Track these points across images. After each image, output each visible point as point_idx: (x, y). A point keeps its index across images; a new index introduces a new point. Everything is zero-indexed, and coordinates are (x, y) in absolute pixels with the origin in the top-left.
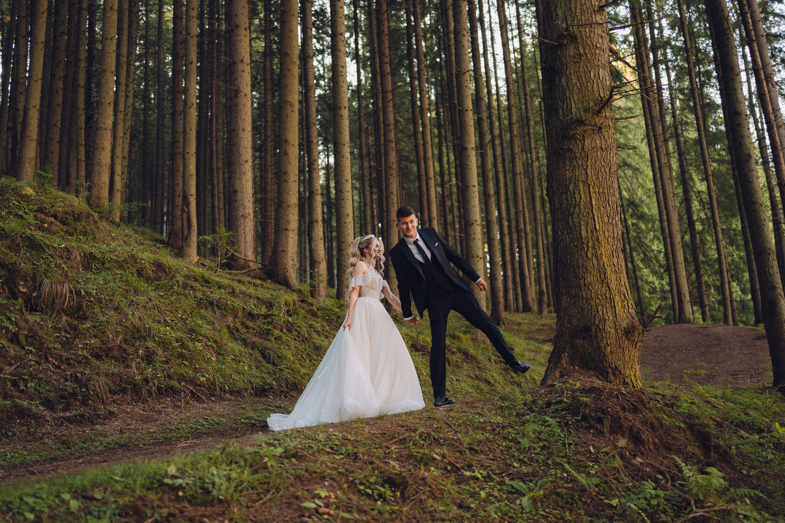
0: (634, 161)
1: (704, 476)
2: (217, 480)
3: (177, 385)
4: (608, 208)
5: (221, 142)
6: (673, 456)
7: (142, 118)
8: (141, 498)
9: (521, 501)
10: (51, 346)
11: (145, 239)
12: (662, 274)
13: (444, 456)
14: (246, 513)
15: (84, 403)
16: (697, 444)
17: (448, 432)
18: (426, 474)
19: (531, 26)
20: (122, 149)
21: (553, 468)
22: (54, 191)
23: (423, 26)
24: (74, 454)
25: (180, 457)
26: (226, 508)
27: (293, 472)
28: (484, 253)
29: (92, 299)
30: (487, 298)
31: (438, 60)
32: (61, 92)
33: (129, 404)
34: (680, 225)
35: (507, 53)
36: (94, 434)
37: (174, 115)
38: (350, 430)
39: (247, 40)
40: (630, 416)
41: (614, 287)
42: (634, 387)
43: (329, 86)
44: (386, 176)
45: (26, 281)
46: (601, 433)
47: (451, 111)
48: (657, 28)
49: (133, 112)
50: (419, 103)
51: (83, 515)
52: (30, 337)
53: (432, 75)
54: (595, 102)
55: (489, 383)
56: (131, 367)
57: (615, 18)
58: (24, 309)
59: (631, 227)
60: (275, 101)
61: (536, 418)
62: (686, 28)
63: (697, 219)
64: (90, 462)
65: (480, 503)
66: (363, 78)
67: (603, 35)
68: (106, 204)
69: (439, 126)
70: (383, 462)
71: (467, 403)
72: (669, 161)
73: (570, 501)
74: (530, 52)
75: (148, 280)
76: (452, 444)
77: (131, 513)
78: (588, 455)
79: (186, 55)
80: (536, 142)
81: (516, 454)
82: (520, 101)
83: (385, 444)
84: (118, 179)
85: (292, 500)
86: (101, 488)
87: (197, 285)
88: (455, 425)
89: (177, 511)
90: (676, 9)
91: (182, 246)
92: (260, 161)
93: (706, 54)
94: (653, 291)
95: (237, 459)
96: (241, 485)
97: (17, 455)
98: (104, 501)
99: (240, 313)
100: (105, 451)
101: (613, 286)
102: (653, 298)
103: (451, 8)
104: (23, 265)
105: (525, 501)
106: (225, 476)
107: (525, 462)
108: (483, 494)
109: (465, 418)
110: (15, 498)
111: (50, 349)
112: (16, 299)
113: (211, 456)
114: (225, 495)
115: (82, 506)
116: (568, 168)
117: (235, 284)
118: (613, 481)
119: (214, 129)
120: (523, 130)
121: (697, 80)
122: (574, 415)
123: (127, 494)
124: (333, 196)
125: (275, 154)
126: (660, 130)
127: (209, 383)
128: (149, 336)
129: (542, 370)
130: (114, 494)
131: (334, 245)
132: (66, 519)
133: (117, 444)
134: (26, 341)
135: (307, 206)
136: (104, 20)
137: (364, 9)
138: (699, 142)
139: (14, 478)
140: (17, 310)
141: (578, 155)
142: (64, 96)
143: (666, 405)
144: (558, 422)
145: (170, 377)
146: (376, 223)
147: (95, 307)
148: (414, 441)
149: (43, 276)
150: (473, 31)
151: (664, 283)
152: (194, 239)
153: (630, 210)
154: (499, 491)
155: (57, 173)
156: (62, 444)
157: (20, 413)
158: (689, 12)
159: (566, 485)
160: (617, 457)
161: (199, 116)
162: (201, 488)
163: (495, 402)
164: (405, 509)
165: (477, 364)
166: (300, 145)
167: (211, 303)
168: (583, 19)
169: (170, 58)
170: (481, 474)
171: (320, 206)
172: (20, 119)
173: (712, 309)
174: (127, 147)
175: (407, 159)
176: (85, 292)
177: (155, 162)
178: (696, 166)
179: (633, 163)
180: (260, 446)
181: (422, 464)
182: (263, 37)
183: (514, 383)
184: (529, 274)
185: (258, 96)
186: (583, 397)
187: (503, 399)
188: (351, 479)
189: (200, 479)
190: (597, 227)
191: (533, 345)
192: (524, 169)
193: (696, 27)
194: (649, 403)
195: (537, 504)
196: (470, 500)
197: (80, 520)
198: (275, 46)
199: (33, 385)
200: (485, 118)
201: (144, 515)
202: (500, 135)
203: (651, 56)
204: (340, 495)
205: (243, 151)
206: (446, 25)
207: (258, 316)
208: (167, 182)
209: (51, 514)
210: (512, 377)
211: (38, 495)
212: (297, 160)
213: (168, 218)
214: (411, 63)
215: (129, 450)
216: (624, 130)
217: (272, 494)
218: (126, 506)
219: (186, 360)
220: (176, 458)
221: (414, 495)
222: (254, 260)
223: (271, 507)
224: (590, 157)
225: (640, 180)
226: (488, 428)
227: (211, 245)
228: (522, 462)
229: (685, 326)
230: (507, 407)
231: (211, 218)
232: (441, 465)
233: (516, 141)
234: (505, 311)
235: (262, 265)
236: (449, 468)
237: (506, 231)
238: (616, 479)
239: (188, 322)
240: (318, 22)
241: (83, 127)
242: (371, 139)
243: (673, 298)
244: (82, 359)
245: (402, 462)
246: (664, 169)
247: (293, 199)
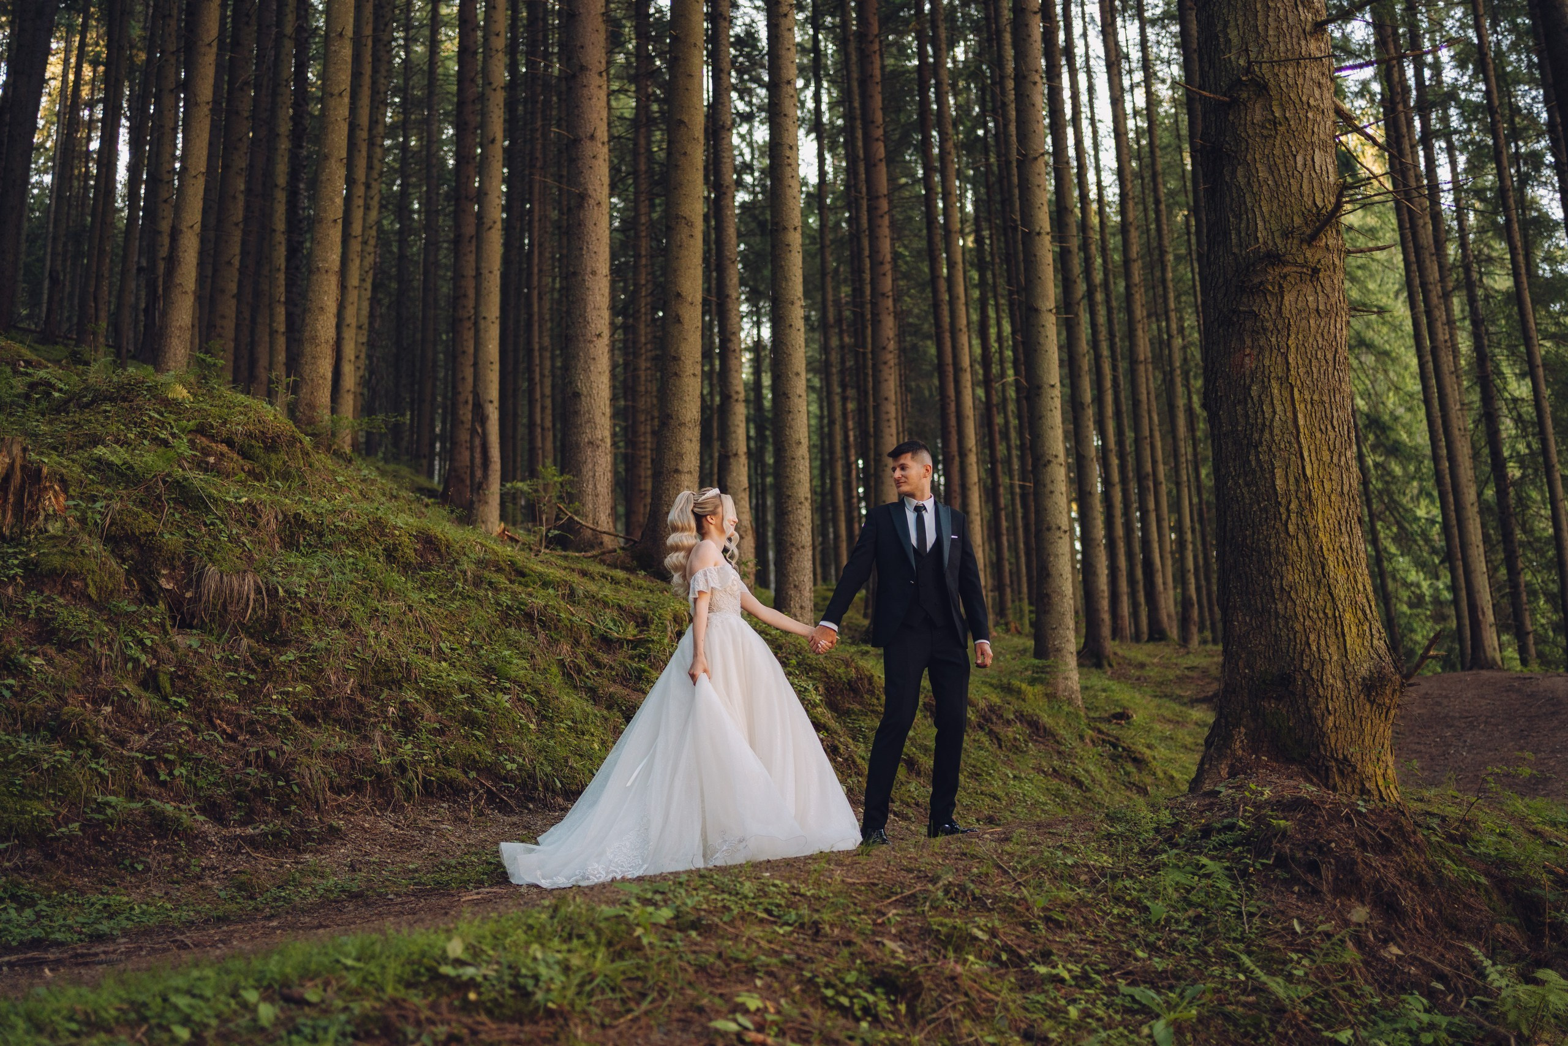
0: (1380, 335)
1: (1530, 987)
2: (543, 970)
3: (462, 777)
4: (1332, 434)
5: (548, 296)
6: (1467, 945)
7: (395, 250)
8: (395, 1003)
9: (1151, 1028)
10: (219, 695)
11: (400, 487)
12: (1436, 567)
13: (993, 933)
14: (600, 1039)
15: (282, 809)
16: (1516, 920)
17: (1002, 883)
18: (959, 969)
19: (1169, 63)
20: (358, 309)
21: (1216, 963)
22: (228, 394)
23: (950, 65)
24: (262, 911)
25: (470, 922)
26: (561, 1027)
27: (691, 957)
28: (1071, 520)
29: (299, 605)
30: (1076, 612)
31: (980, 132)
32: (241, 198)
33: (367, 813)
34: (1475, 468)
35: (1121, 119)
36: (301, 872)
37: (457, 242)
38: (804, 875)
39: (603, 95)
40: (1376, 861)
41: (1342, 595)
42: (1382, 799)
43: (764, 186)
44: (874, 366)
45: (173, 568)
46: (1316, 892)
47: (1005, 235)
48: (1430, 66)
49: (378, 238)
50: (941, 220)
51: (284, 1033)
52: (179, 677)
53: (968, 164)
54: (1305, 218)
55: (1080, 784)
56: (371, 741)
57: (1344, 47)
58: (168, 623)
59: (1373, 471)
60: (655, 216)
61: (1181, 859)
62: (1491, 66)
63: (1511, 457)
64: (293, 927)
65: (1067, 1030)
66: (829, 169)
67: (1323, 81)
68: (326, 417)
69: (981, 265)
70: (872, 943)
71: (1039, 826)
72: (1452, 336)
73: (1253, 1031)
74: (1167, 116)
75: (406, 568)
76: (1009, 910)
77: (377, 1032)
78: (1289, 938)
79: (483, 125)
80: (1178, 298)
81: (1141, 932)
82: (1146, 215)
83: (874, 905)
84: (348, 369)
85: (690, 1014)
86: (319, 981)
87: (501, 580)
88: (1015, 870)
89: (465, 1031)
90: (1469, 26)
91: (472, 503)
92: (625, 334)
93: (1532, 118)
94: (1418, 601)
95: (583, 930)
96: (591, 981)
97: (152, 909)
98: (323, 1006)
99: (585, 637)
100: (322, 905)
101: (1340, 592)
102: (1418, 615)
103: (1008, 28)
104: (167, 536)
105: (1160, 1028)
106: (558, 963)
107: (1159, 949)
108: (1073, 1012)
109: (1036, 857)
110: (154, 996)
111: (217, 702)
112: (154, 603)
113: (530, 921)
114: (559, 1001)
115: (282, 1016)
116: (1248, 351)
117: (575, 578)
118: (1341, 991)
119: (536, 270)
120: (1152, 273)
121: (1513, 171)
122: (1259, 854)
123: (368, 994)
124: (767, 404)
125: (654, 320)
126: (1434, 274)
127: (524, 774)
128: (408, 680)
129: (1190, 762)
130: (343, 993)
131: (770, 501)
132: (251, 1041)
133: (344, 891)
134: (173, 685)
135: (715, 425)
136: (326, 59)
137: (834, 32)
138: (1515, 297)
139: (149, 954)
140: (156, 625)
141: (1269, 325)
142: (248, 207)
143: (1451, 838)
144: (1227, 868)
145: (447, 762)
146: (853, 458)
147: (305, 620)
148: (933, 901)
149: (205, 558)
150: (1052, 74)
151: (1441, 586)
152: (495, 487)
153: (1371, 437)
154: (1107, 1006)
155: (232, 358)
156: (239, 889)
157: (160, 826)
158: (1496, 32)
159: (1243, 998)
160: (1350, 944)
161: (507, 245)
162: (512, 986)
163: (1096, 825)
164: (917, 1038)
165: (1055, 746)
166: (705, 302)
167: (529, 616)
168: (1282, 48)
169: (451, 132)
170: (1070, 971)
171: (743, 425)
172: (164, 252)
173: (1541, 640)
174: (366, 305)
175: (916, 331)
176: (286, 591)
177: (419, 336)
178: (1508, 347)
179: (1378, 341)
180: (627, 903)
181: (950, 948)
182: (633, 88)
183: (1130, 785)
184: (1163, 565)
185: (621, 205)
186: (1278, 818)
187: (1111, 818)
188: (808, 975)
189: (510, 967)
190: (1309, 472)
191: (1171, 708)
192: (1153, 351)
193: (1510, 63)
194: (1414, 833)
195: (1183, 1035)
196: (1048, 1024)
197: (279, 1042)
198: (655, 107)
199: (185, 773)
200: (1075, 249)
201: (401, 1037)
202: (1106, 284)
203: (1417, 123)
204: (786, 1006)
205: (592, 315)
206: (998, 63)
207: (620, 642)
208: (441, 375)
209: (223, 1029)
210: (1128, 774)
211: (196, 991)
212: (699, 333)
213: (443, 447)
214: (926, 141)
215: (368, 905)
216: (1360, 273)
217: (652, 1002)
218: (366, 1018)
219: (479, 729)
220: (463, 926)
221: (934, 1011)
222: (612, 530)
223: (650, 1027)
224: (1293, 329)
225: (1392, 374)
226: (1083, 878)
227: (528, 500)
228: (1152, 948)
229: (1486, 674)
230: (1121, 835)
231: (527, 447)
232: (988, 950)
233: (1137, 296)
234: (1113, 639)
235: (627, 540)
236: (1004, 957)
237: (1116, 477)
238: (1348, 989)
239: (483, 652)
240: (741, 59)
241: (283, 267)
242: (845, 291)
243: (1459, 618)
244: (279, 723)
245: (910, 943)
246: (1443, 354)
247: (690, 410)
